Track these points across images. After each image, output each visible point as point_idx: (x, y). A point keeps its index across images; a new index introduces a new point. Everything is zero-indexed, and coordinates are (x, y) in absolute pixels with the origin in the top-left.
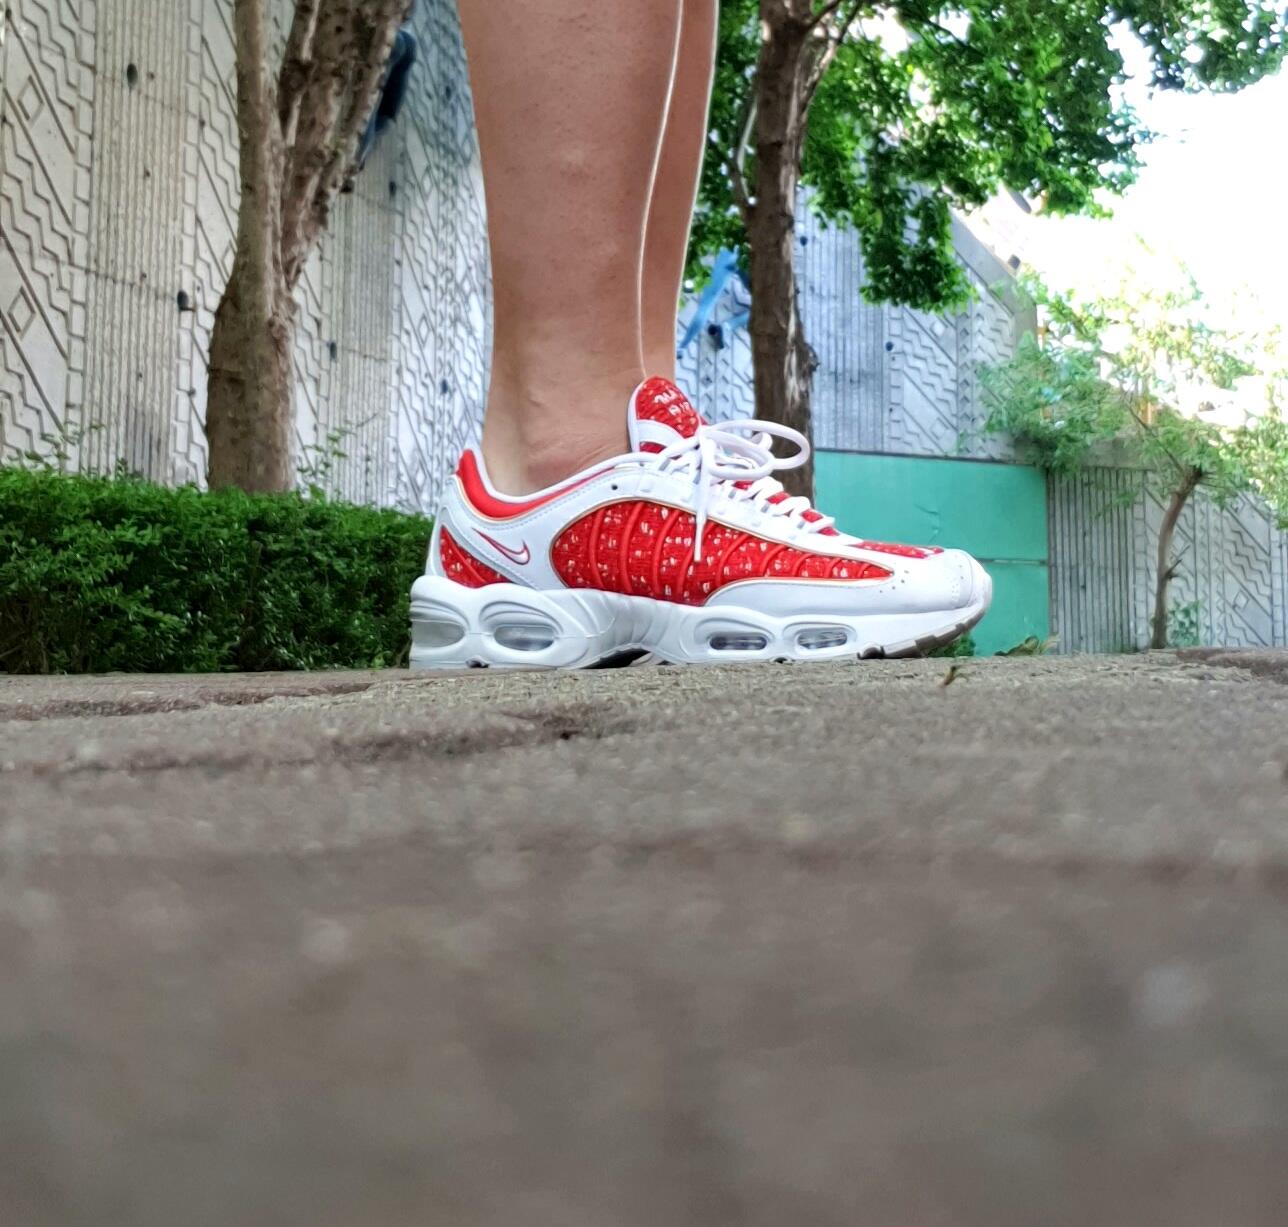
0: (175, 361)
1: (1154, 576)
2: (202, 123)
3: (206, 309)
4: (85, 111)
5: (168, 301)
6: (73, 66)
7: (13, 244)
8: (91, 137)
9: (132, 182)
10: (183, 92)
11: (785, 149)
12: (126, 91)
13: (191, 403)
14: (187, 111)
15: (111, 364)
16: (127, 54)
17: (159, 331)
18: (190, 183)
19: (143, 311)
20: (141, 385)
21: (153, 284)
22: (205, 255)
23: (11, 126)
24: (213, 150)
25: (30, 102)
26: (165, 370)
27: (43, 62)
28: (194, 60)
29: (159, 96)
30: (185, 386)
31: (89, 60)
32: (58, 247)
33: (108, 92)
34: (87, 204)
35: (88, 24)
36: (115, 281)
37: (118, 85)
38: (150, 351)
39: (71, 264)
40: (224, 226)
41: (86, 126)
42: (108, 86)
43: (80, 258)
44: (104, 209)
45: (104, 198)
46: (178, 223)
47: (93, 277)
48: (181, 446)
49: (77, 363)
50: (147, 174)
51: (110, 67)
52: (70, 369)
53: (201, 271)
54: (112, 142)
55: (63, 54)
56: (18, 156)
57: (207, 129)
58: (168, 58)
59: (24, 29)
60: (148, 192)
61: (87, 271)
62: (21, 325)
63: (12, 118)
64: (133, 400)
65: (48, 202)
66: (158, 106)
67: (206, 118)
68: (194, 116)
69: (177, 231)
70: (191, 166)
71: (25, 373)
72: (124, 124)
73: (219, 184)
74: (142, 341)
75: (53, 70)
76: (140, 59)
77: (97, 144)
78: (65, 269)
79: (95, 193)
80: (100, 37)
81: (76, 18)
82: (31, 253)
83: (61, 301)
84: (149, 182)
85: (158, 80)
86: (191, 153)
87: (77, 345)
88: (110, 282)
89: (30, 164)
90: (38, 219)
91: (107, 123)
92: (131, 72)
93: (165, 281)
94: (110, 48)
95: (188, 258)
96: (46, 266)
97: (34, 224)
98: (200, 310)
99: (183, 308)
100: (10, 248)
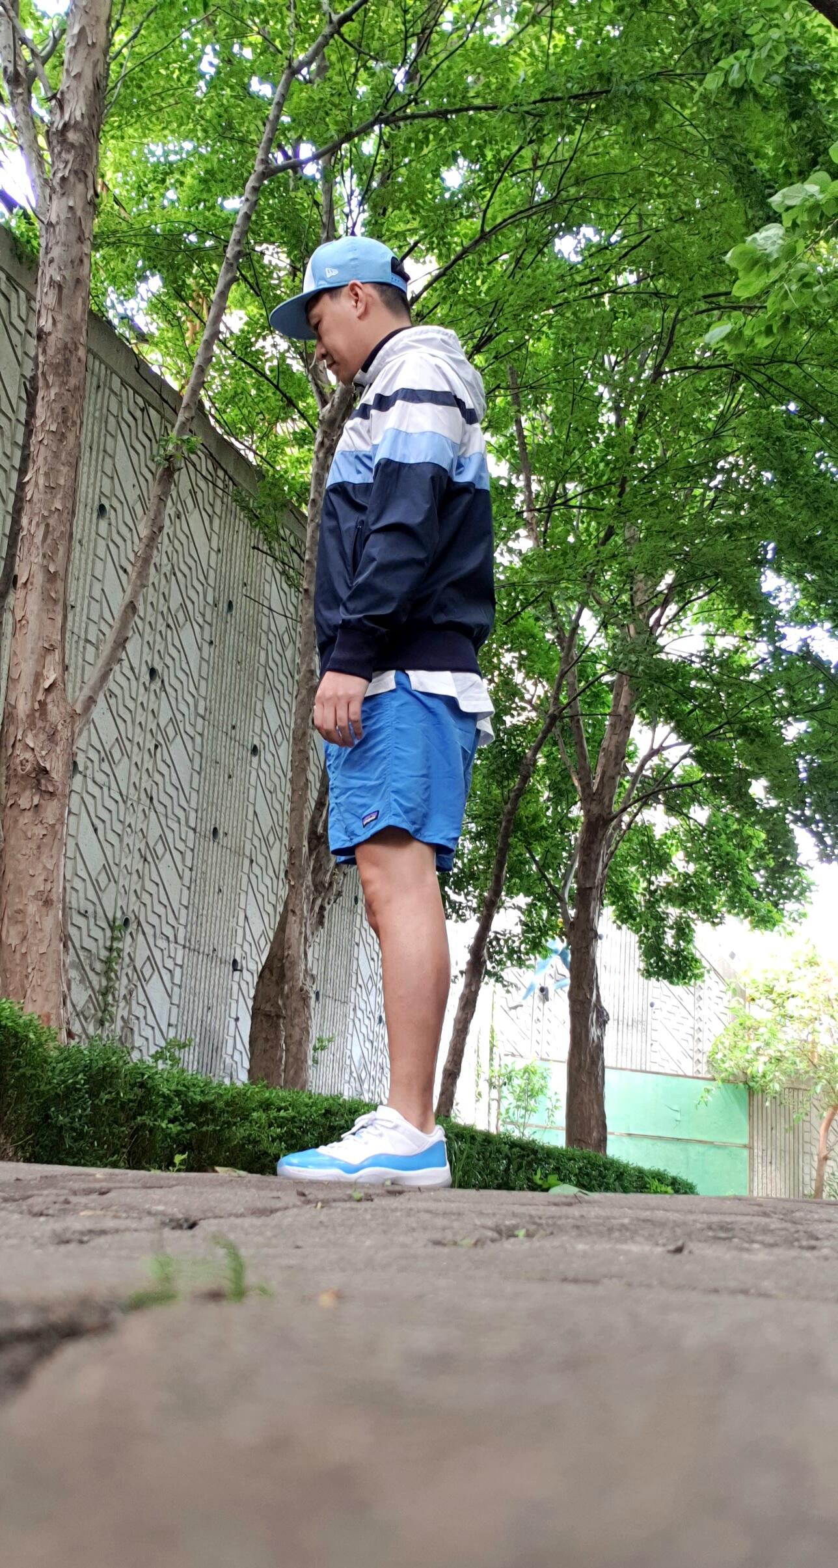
0: (227, 1000)
1: (816, 1158)
2: (252, 861)
3: (250, 970)
4: (189, 854)
5: (227, 965)
6: (184, 828)
7: (145, 931)
8: (191, 869)
9: (211, 895)
10: (242, 844)
11: (594, 891)
12: (211, 842)
13: (237, 1025)
14: (244, 854)
15: (194, 1001)
16: (213, 822)
17: (221, 982)
18: (243, 896)
19: (213, 971)
20: (209, 1014)
21: (219, 955)
22: (249, 938)
23: (149, 863)
24: (257, 877)
25: (160, 849)
26: (223, 1006)
27: (168, 826)
28: (249, 825)
29: (229, 845)
30: (233, 1015)
31: (193, 825)
32: (169, 932)
33: (202, 844)
34: (187, 908)
35: (194, 804)
36: (199, 953)
37: (207, 839)
38: (215, 994)
39: (176, 942)
40: (260, 921)
41: (188, 863)
42: (202, 840)
43: (181, 940)
44: (195, 910)
45: (196, 906)
46: (235, 919)
47: (187, 950)
48: (230, 1051)
49: (175, 1001)
50: (220, 891)
51: (203, 829)
52: (171, 1004)
53: (246, 947)
54: (202, 872)
55: (179, 822)
56: (151, 880)
57: (254, 864)
58: (235, 824)
59: (160, 809)
60: (220, 901)
61: (184, 947)
62: (147, 979)
63: (149, 859)
64: (204, 1023)
65: (165, 906)
66: (228, 851)
67: (254, 858)
68: (247, 857)
69: (234, 924)
70: (244, 888)
71: (148, 1006)
72: (209, 862)
73: (258, 895)
74: (211, 988)
75: (173, 831)
76: (220, 824)
77: (194, 873)
78: (172, 945)
79: (191, 902)
80: (200, 811)
81: (188, 802)
82: (155, 936)
83: (169, 964)
84: (221, 895)
85: (229, 836)
86: (245, 879)
87: (176, 989)
88: (196, 953)
89: (157, 885)
90: (159, 916)
91: (200, 861)
92: (215, 831)
93: (226, 953)
94: (204, 818)
95: (239, 940)
96: (162, 943)
97: (158, 919)
98: (245, 971)
99: (235, 970)
100: (144, 934)
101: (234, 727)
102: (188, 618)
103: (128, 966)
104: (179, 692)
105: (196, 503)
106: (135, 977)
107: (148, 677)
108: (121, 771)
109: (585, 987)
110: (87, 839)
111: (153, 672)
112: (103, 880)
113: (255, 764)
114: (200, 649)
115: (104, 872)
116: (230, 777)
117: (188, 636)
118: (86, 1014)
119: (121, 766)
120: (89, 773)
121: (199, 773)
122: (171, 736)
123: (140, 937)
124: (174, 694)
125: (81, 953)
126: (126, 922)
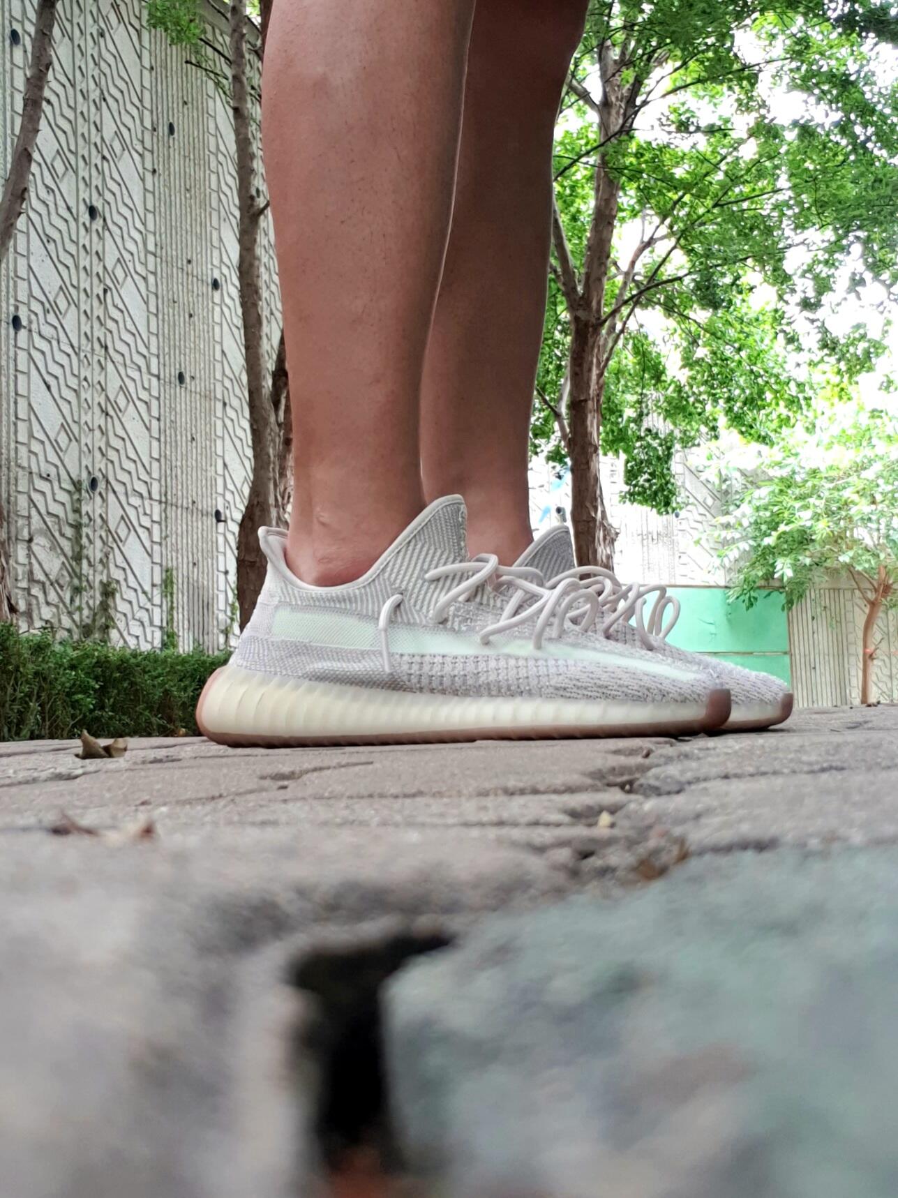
0: (215, 553)
1: (860, 658)
2: (225, 404)
3: (232, 520)
4: (154, 404)
5: (210, 517)
6: (146, 377)
7: (116, 489)
8: (159, 420)
9: (184, 444)
10: (212, 386)
11: (590, 403)
12: (178, 388)
13: (226, 579)
14: (215, 397)
15: (177, 558)
16: (178, 366)
17: (205, 535)
18: (219, 442)
19: (195, 524)
20: (196, 570)
21: (200, 507)
22: (231, 487)
23: (111, 417)
24: (232, 420)
25: (122, 401)
26: (210, 560)
27: (128, 376)
28: (218, 366)
29: (198, 390)
30: (222, 569)
31: (156, 372)
32: (142, 489)
33: (167, 391)
34: (158, 460)
35: (154, 350)
36: (177, 507)
37: (173, 385)
38: (200, 549)
40: (241, 467)
41: (155, 413)
42: (167, 387)
43: (156, 496)
44: (168, 462)
45: (168, 457)
46: (213, 468)
47: (163, 505)
49: (157, 560)
50: (193, 439)
51: (167, 375)
52: (153, 563)
53: (229, 496)
54: (171, 421)
55: (139, 369)
56: (116, 435)
57: (228, 408)
58: (202, 365)
59: (117, 358)
60: (194, 450)
61: (160, 502)
62: (123, 539)
63: (111, 412)
64: (191, 580)
65: (135, 461)
66: (198, 396)
67: (227, 401)
68: (219, 400)
69: (213, 474)
70: (219, 433)
71: (127, 567)
72: (178, 409)
73: (237, 441)
74: (195, 542)
75: (134, 380)
76: (185, 368)
77: (162, 423)
78: (147, 502)
79: (163, 454)
80: (161, 357)
81: (148, 348)
82: (126, 494)
83: (146, 521)
84: (194, 443)
85: (198, 380)
86: (219, 423)
87: (156, 547)
88: (174, 508)
89: (123, 439)
90: (130, 473)
91: (167, 410)
92: (181, 377)
93: (206, 504)
94: (167, 363)
95: (220, 490)
96: (135, 501)
97: (128, 476)
98: (229, 521)
99: (219, 520)
100: (114, 492)
101: (189, 262)
102: (125, 147)
103: (101, 528)
104: (125, 229)
105: (120, 19)
106: (110, 539)
107: (87, 216)
108: (70, 320)
109: (588, 505)
110: (40, 397)
111: (92, 211)
112: (63, 440)
113: (217, 300)
114: (143, 180)
115: (63, 434)
116: (191, 316)
117: (128, 166)
118: (61, 582)
119: (69, 315)
120: (34, 326)
121: (157, 315)
122: (121, 280)
123: (111, 497)
124: (118, 231)
125: (47, 519)
126: (94, 483)
